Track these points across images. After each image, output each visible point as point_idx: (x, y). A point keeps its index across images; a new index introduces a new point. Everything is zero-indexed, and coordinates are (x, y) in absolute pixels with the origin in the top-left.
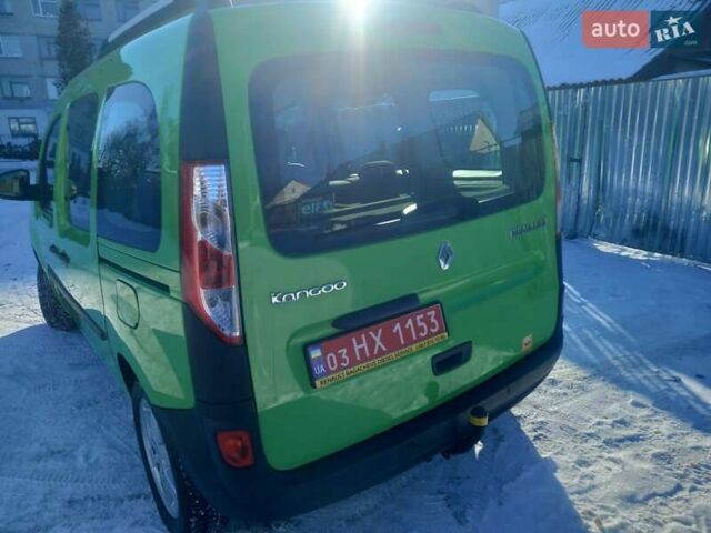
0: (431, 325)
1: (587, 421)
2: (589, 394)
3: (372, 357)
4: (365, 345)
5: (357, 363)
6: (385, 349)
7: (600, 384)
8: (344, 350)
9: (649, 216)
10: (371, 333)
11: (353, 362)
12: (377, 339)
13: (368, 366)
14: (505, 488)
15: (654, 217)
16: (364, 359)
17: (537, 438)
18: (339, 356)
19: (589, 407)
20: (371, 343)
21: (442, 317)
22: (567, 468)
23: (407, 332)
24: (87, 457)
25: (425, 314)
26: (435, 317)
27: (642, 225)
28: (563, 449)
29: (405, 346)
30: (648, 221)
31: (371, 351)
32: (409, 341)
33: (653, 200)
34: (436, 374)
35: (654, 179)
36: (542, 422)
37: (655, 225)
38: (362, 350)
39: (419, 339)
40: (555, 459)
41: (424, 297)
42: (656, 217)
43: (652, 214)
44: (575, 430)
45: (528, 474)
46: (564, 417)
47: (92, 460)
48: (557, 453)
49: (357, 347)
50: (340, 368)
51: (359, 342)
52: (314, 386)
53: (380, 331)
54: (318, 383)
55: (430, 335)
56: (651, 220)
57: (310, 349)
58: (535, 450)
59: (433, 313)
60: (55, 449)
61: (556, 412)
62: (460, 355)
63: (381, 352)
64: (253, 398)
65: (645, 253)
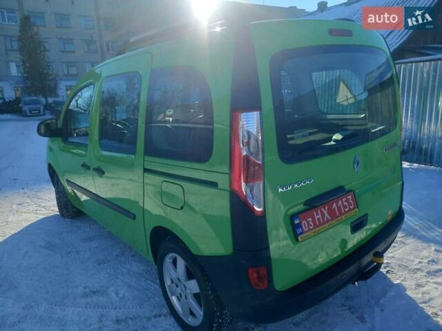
0: (350, 204)
1: (413, 261)
2: (408, 246)
3: (324, 223)
4: (320, 216)
5: (317, 226)
6: (329, 218)
7: (412, 240)
8: (310, 219)
9: (409, 142)
10: (322, 209)
11: (316, 226)
12: (326, 213)
13: (322, 229)
14: (381, 301)
15: (413, 143)
16: (320, 224)
17: (388, 272)
18: (308, 222)
19: (410, 253)
20: (323, 215)
21: (354, 199)
22: (412, 288)
23: (339, 208)
24: (117, 294)
25: (346, 197)
26: (352, 200)
27: (406, 147)
28: (405, 278)
29: (339, 216)
30: (409, 144)
31: (323, 220)
32: (341, 214)
33: (411, 133)
34: (352, 234)
35: (412, 120)
36: (387, 263)
37: (414, 147)
38: (319, 219)
39: (346, 212)
40: (404, 283)
41: (347, 187)
42: (414, 143)
43: (412, 141)
44: (407, 267)
45: (392, 293)
46: (399, 259)
47: (121, 296)
48: (402, 281)
49: (316, 217)
50: (309, 230)
51: (317, 215)
52: (297, 240)
53: (327, 207)
54: (299, 238)
55: (350, 210)
56: (411, 144)
57: (294, 219)
58: (389, 279)
59: (350, 197)
60: (95, 290)
61: (393, 257)
62: (362, 222)
63: (328, 221)
64: (268, 248)
65: (408, 164)
